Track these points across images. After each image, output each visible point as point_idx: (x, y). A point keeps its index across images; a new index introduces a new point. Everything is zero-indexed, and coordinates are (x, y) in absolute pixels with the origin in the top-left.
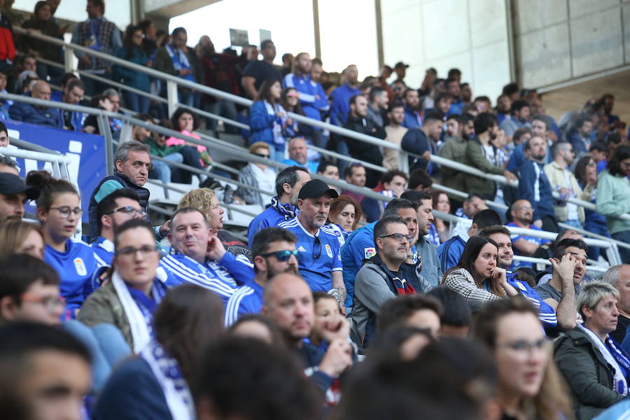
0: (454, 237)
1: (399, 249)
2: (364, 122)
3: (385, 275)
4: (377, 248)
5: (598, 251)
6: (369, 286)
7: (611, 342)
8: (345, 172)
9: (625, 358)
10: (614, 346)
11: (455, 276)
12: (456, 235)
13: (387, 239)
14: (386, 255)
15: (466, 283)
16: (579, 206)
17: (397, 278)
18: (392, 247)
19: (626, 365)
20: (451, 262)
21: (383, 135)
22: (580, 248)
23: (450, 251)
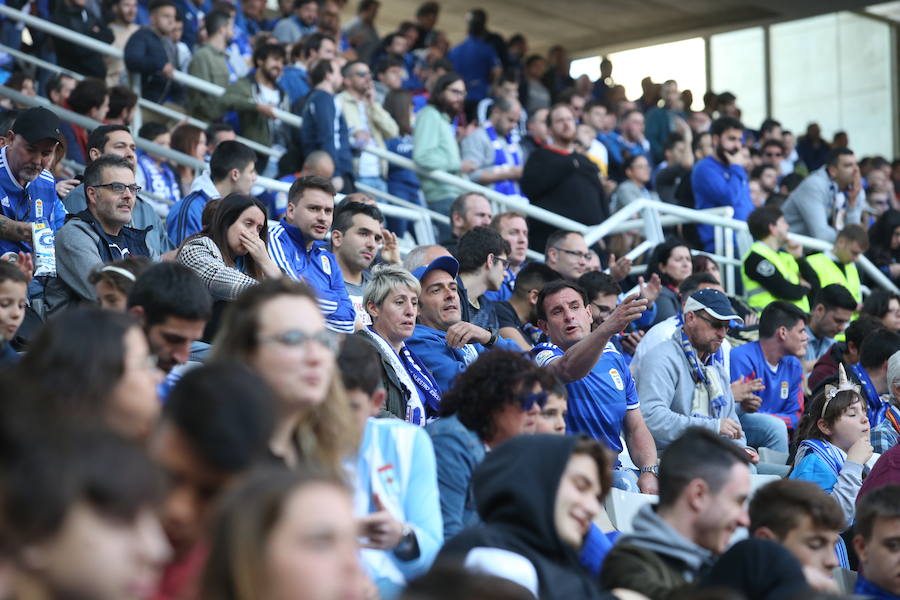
0: (195, 193)
1: (120, 206)
2: (84, 15)
3: (97, 238)
4: (88, 201)
5: (404, 225)
6: (72, 252)
7: (407, 353)
8: (48, 86)
9: (425, 377)
10: (410, 360)
11: (195, 247)
12: (198, 189)
13: (101, 190)
14: (99, 214)
15: (209, 258)
16: (381, 158)
17: (115, 245)
18: (108, 203)
19: (426, 386)
20: (191, 227)
21: (109, 38)
22: (375, 218)
23: (190, 212)
